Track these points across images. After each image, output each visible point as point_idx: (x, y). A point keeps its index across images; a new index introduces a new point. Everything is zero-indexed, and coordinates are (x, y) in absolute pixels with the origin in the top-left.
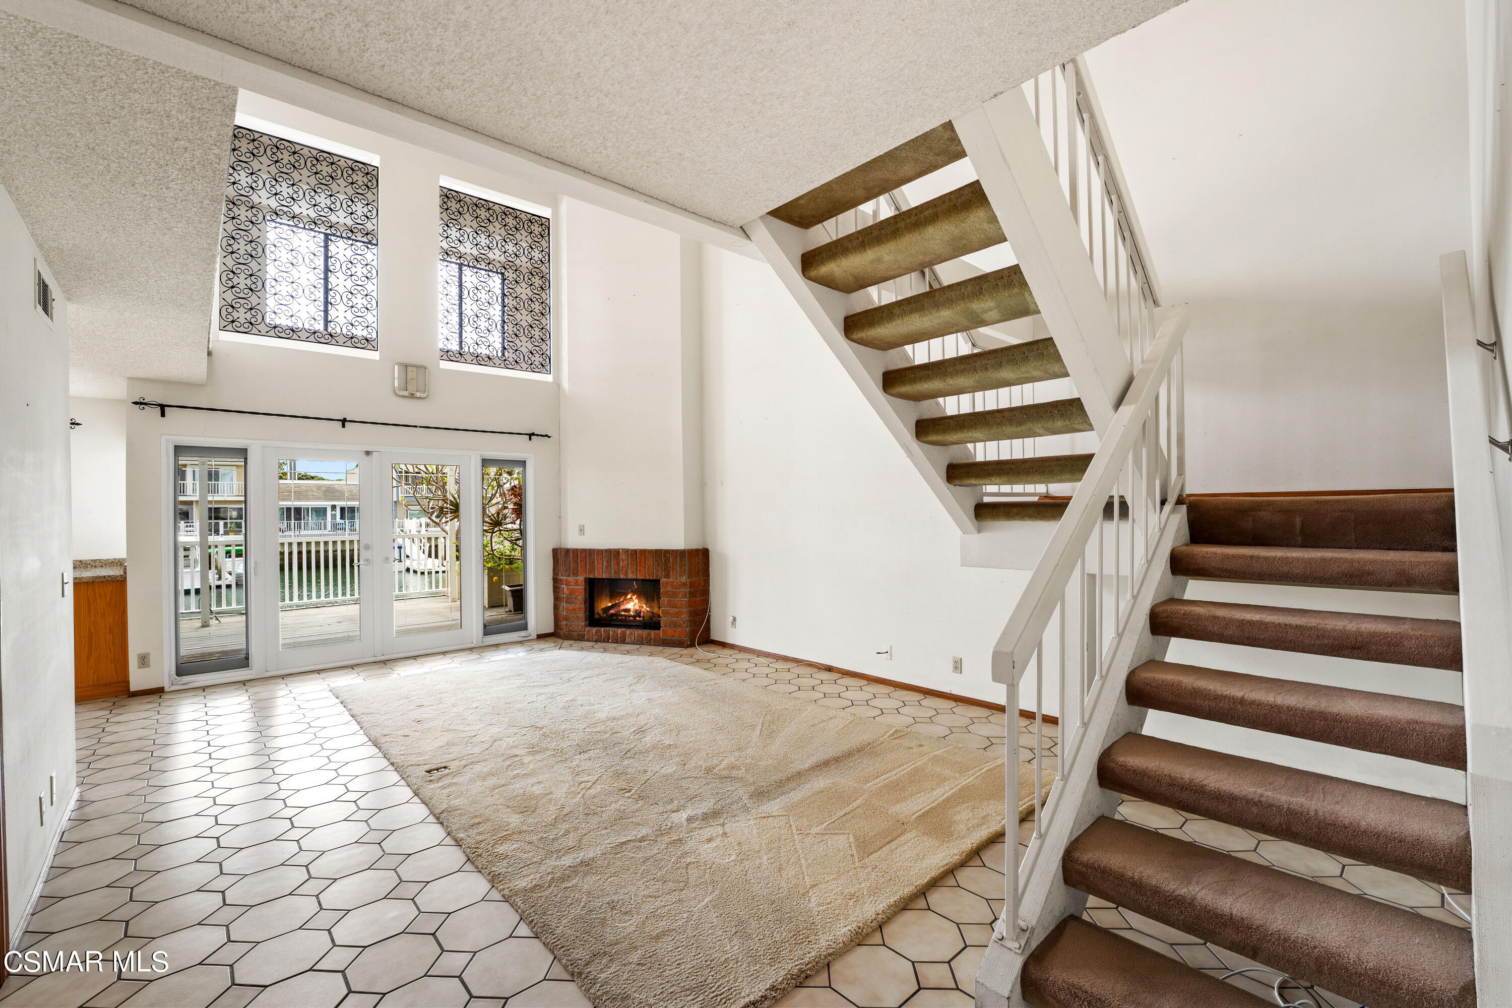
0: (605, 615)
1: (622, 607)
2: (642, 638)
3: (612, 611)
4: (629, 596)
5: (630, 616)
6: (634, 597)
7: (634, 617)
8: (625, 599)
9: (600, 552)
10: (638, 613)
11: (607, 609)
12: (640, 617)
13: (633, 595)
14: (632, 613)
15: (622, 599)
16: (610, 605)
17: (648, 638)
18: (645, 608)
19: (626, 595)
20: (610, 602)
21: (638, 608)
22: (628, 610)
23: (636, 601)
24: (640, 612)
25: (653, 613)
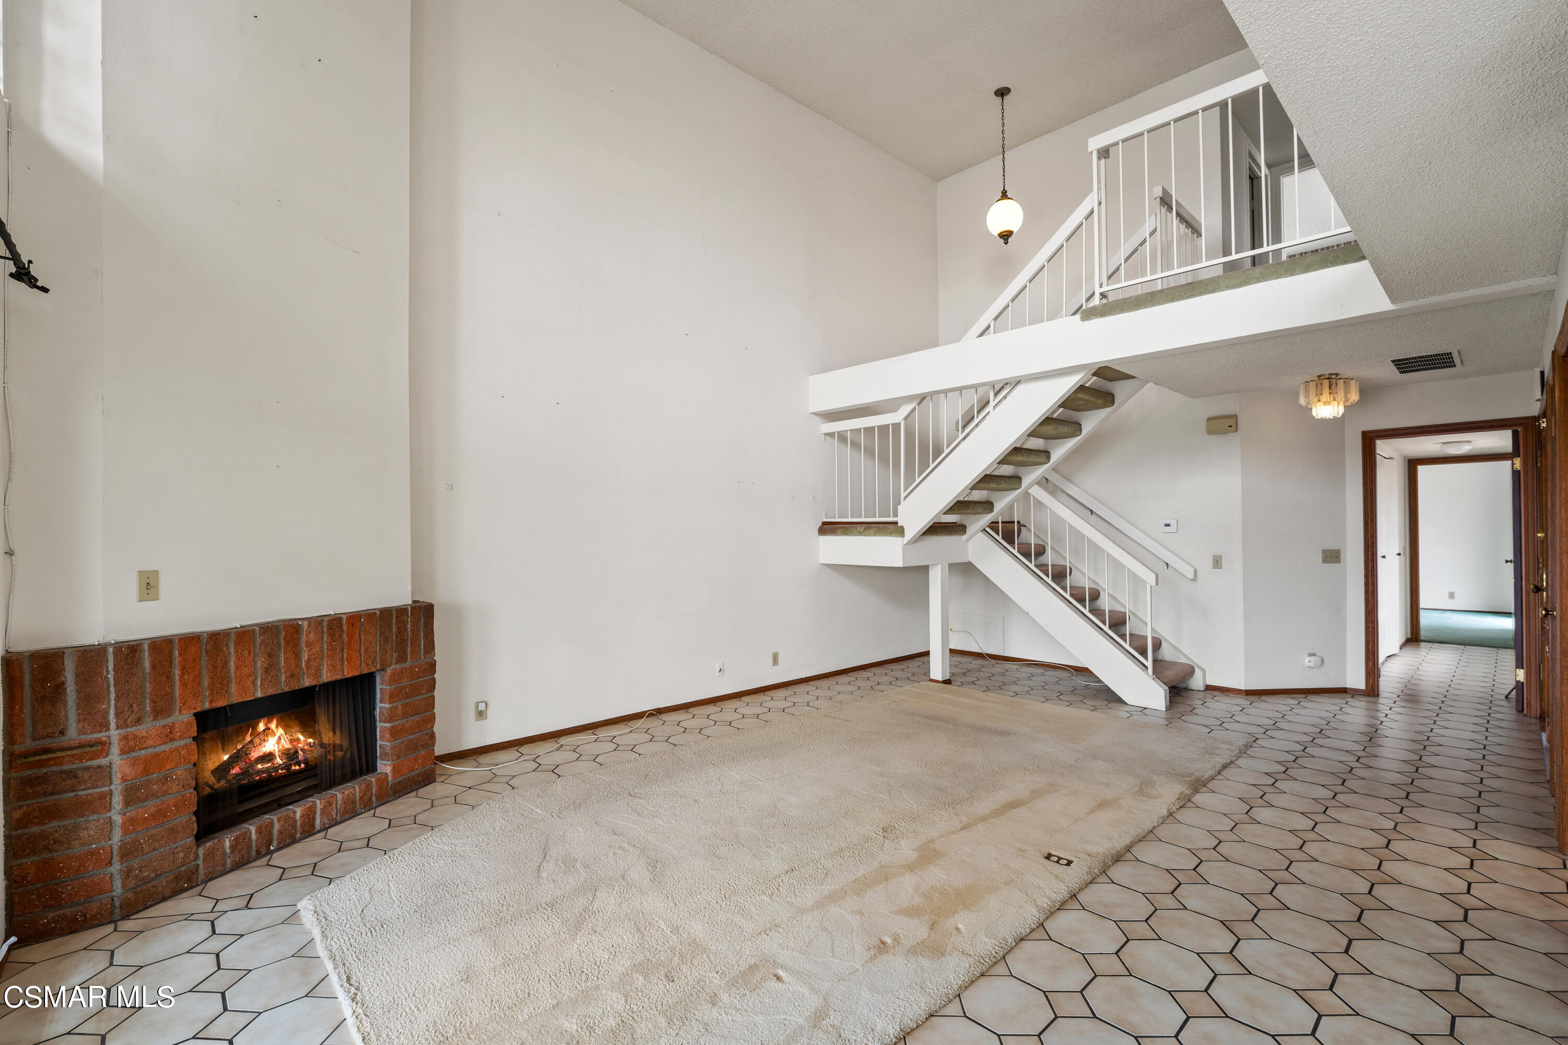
0: (223, 783)
1: (255, 755)
2: (354, 802)
3: (235, 770)
4: (261, 727)
5: (276, 769)
6: (273, 725)
7: (287, 767)
8: (256, 734)
9: (244, 635)
10: (290, 755)
11: (223, 769)
12: (299, 764)
13: (270, 721)
14: (279, 761)
15: (248, 738)
16: (226, 757)
17: (366, 798)
18: (304, 740)
19: (255, 727)
20: (224, 751)
21: (287, 745)
22: (269, 757)
23: (280, 731)
24: (296, 752)
25: (322, 745)
